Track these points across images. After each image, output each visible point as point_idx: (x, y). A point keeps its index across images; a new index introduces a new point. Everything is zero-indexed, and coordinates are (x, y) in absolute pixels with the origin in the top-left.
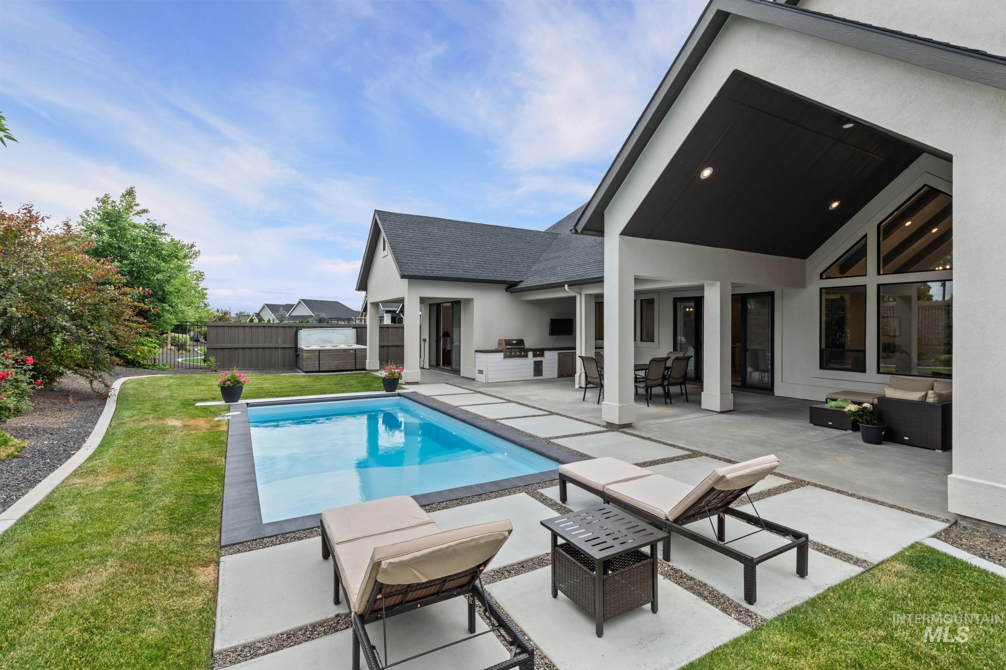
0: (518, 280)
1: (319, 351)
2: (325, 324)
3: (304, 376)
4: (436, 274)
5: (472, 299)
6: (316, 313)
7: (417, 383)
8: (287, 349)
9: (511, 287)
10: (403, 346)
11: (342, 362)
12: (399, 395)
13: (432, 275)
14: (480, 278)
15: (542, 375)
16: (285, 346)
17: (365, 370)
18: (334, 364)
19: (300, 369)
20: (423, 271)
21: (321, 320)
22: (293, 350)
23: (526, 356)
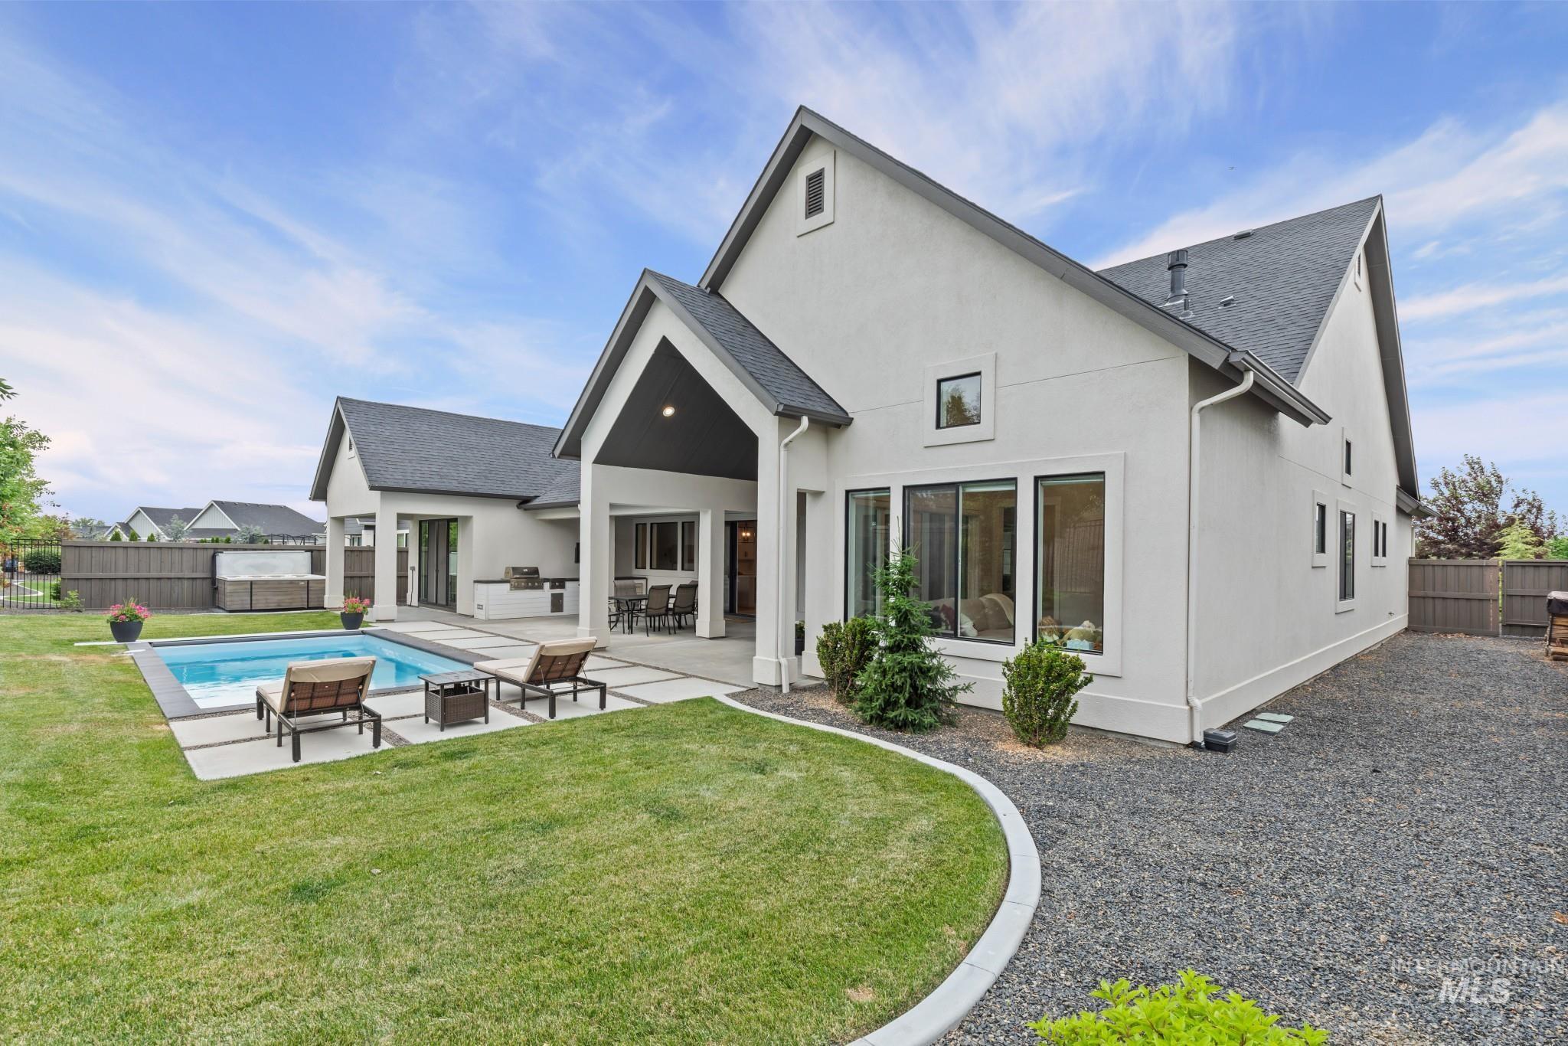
0: (532, 495)
1: (252, 582)
2: (260, 545)
3: (227, 616)
4: (419, 485)
5: (471, 517)
6: (244, 526)
7: (392, 621)
8: (198, 581)
9: (524, 503)
10: (373, 577)
11: (289, 597)
12: (363, 633)
13: (414, 487)
14: (480, 491)
15: (562, 611)
16: (194, 575)
17: (323, 608)
18: (273, 600)
19: (219, 608)
20: (401, 481)
21: (253, 539)
22: (207, 584)
23: (541, 587)
